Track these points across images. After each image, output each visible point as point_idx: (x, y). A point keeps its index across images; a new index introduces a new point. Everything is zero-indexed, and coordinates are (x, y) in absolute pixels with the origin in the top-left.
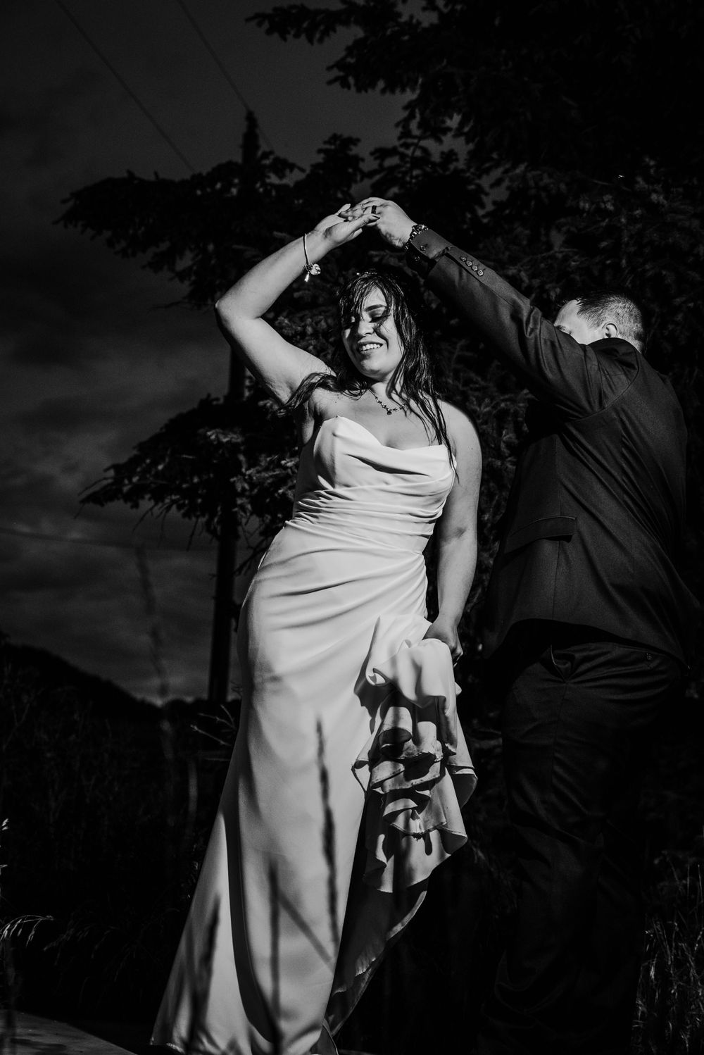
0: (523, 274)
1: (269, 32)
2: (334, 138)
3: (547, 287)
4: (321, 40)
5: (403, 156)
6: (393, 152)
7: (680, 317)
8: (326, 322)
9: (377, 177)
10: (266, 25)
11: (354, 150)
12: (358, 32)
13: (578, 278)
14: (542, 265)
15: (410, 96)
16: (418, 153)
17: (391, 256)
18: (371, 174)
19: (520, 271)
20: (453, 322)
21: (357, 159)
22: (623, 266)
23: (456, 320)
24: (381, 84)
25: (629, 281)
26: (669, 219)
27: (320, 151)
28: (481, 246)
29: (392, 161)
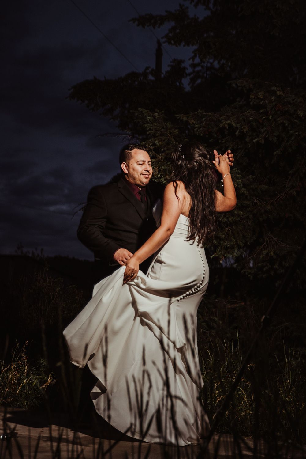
0: (233, 123)
1: (138, 25)
2: (175, 60)
3: (242, 127)
4: (159, 27)
5: (202, 67)
6: (198, 65)
7: (293, 138)
8: (159, 143)
9: (192, 75)
10: (137, 23)
11: (183, 65)
12: (173, 24)
13: (254, 123)
14: (241, 119)
15: (195, 47)
16: (209, 65)
17: (184, 116)
18: (190, 74)
19: (232, 121)
20: (211, 140)
21: (185, 68)
22: (270, 119)
23: (212, 140)
24: (183, 44)
25: (273, 124)
26: (286, 100)
27: (169, 66)
28: (222, 110)
29: (199, 68)
